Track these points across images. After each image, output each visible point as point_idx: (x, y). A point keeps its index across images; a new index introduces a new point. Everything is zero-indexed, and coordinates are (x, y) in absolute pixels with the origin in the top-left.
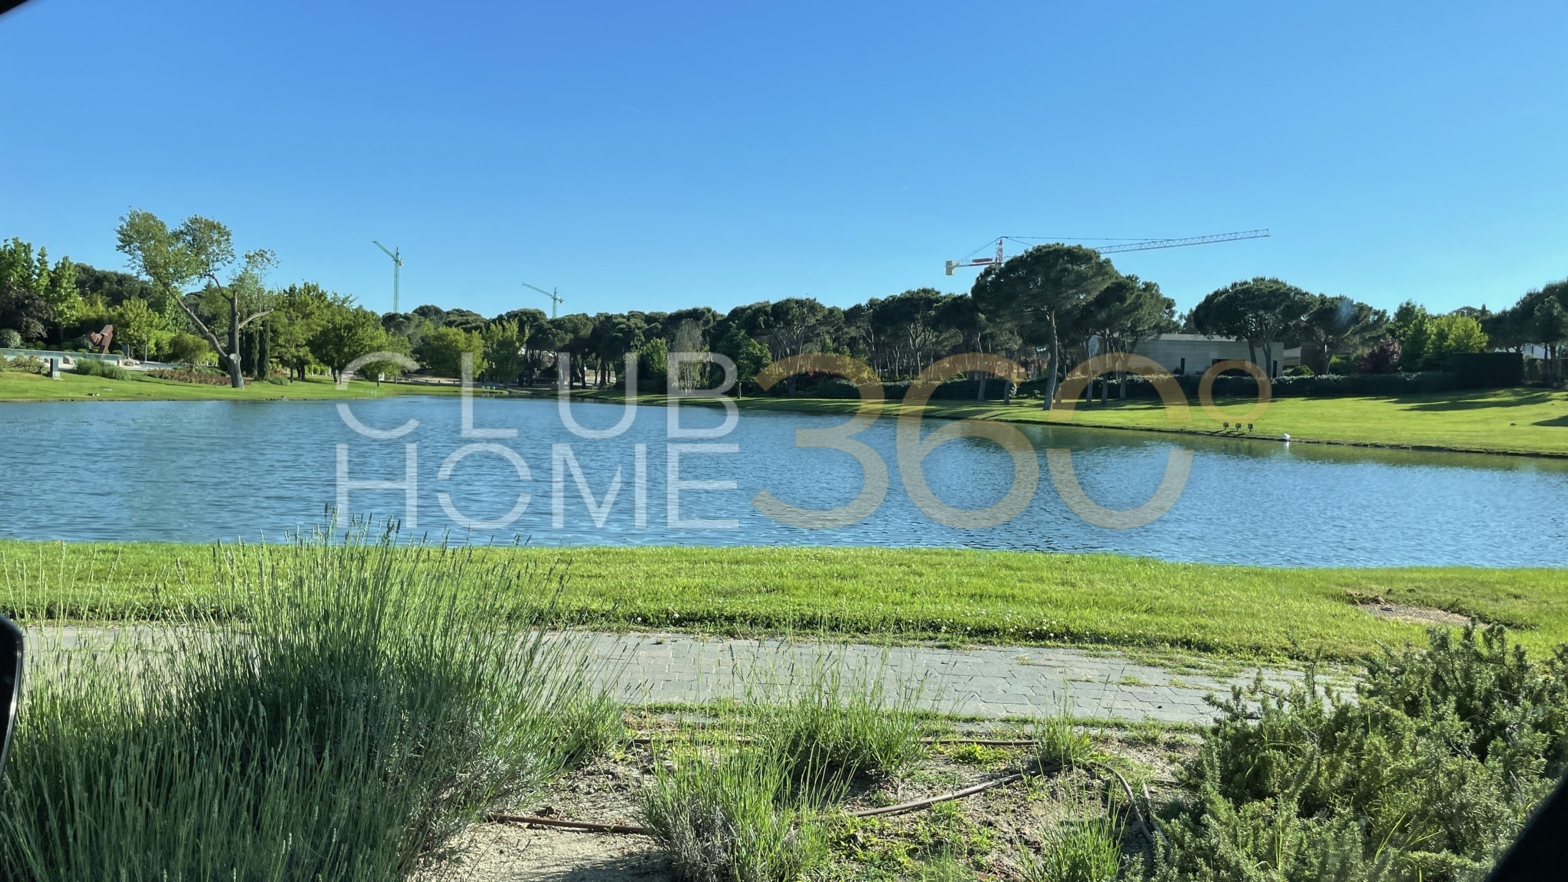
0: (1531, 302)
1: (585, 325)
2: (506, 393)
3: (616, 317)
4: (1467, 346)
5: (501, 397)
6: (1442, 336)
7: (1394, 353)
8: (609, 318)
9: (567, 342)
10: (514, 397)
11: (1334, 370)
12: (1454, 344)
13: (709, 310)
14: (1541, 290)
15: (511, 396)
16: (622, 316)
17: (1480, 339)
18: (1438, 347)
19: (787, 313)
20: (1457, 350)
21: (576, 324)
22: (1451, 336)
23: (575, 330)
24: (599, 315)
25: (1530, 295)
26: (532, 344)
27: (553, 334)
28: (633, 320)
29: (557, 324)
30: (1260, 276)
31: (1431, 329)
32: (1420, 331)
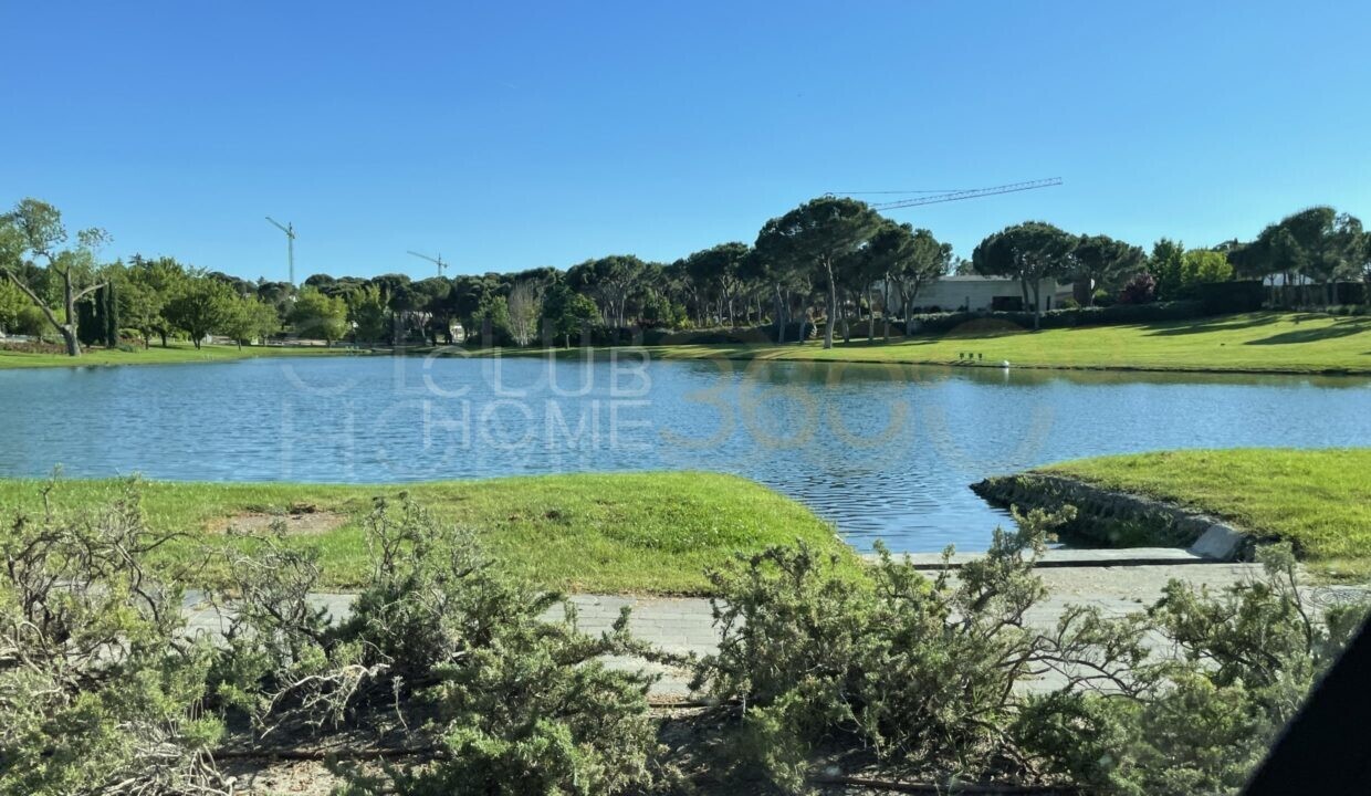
0: (1271, 234)
1: (443, 287)
2: (369, 351)
3: (472, 278)
4: (1215, 277)
5: (364, 355)
6: (1194, 267)
7: (1150, 285)
8: (466, 279)
9: (426, 303)
10: (378, 355)
11: (1097, 302)
12: (1203, 275)
13: (552, 269)
14: (1278, 223)
15: (374, 354)
16: (478, 277)
17: (1226, 270)
18: (1189, 278)
19: (608, 269)
20: (1206, 280)
21: (434, 286)
22: (1201, 268)
23: (433, 291)
24: (459, 277)
25: (1269, 228)
26: (394, 305)
27: (412, 296)
28: (487, 281)
29: (417, 287)
30: (1030, 220)
31: (1185, 262)
32: (1177, 264)
